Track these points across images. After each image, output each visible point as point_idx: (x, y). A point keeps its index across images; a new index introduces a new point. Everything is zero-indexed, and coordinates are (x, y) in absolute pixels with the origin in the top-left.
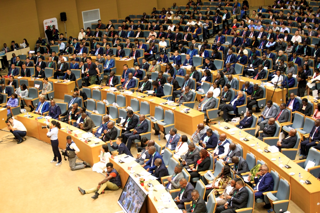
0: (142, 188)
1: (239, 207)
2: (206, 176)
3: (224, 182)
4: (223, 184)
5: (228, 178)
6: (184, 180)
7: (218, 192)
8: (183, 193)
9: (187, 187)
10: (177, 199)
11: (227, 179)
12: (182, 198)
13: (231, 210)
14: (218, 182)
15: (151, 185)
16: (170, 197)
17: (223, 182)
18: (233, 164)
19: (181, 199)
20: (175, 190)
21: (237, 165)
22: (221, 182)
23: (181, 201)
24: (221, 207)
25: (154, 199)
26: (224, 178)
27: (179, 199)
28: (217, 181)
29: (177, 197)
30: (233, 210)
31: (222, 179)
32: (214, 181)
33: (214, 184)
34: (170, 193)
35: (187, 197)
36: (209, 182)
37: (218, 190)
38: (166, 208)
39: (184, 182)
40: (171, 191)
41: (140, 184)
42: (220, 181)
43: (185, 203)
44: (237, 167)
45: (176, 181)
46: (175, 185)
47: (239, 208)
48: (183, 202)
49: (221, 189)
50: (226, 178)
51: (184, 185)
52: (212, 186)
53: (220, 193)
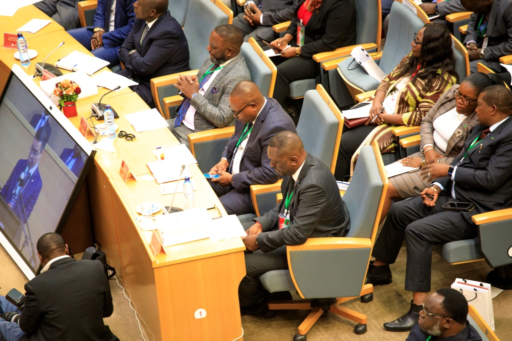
0: (70, 125)
1: (490, 205)
2: (347, 72)
3: (422, 97)
4: (418, 103)
5: (441, 76)
6: (248, 90)
7: (396, 139)
8: (244, 144)
9: (262, 120)
10: (219, 171)
11: (436, 84)
12: (242, 167)
13: (454, 217)
14: (396, 96)
15: (107, 114)
16: (191, 160)
17: (417, 94)
18: (468, 14)
19: (236, 169)
20: (210, 134)
21: (485, 21)
22: (409, 93)
23: (236, 178)
24: (408, 203)
25: (121, 172)
26: (423, 78)
27: (229, 170)
28: (394, 89)
29: (218, 160)
30: (462, 216)
31: (414, 82)
32: (381, 94)
33: (378, 105)
34: (189, 147)
35: (264, 162)
36: (360, 97)
37: (398, 131)
38: (174, 210)
39: (250, 99)
40: (194, 136)
41: (58, 109)
42: (404, 89)
43: (255, 188)
44: (482, 28)
45: (216, 94)
46: (211, 110)
47: (488, 209)
48: (245, 183)
49: (411, 128)
50: (430, 77)
51: (250, 110)
52: (371, 112)
53: (404, 142)
